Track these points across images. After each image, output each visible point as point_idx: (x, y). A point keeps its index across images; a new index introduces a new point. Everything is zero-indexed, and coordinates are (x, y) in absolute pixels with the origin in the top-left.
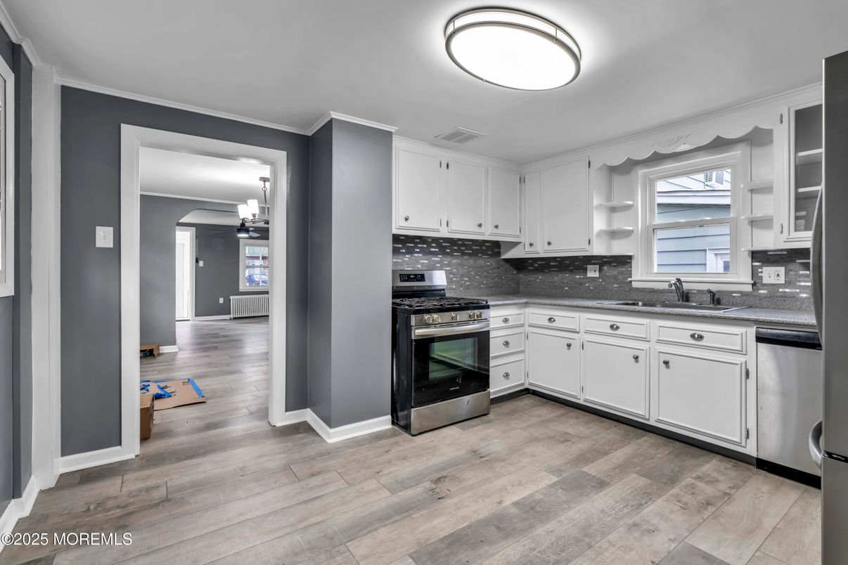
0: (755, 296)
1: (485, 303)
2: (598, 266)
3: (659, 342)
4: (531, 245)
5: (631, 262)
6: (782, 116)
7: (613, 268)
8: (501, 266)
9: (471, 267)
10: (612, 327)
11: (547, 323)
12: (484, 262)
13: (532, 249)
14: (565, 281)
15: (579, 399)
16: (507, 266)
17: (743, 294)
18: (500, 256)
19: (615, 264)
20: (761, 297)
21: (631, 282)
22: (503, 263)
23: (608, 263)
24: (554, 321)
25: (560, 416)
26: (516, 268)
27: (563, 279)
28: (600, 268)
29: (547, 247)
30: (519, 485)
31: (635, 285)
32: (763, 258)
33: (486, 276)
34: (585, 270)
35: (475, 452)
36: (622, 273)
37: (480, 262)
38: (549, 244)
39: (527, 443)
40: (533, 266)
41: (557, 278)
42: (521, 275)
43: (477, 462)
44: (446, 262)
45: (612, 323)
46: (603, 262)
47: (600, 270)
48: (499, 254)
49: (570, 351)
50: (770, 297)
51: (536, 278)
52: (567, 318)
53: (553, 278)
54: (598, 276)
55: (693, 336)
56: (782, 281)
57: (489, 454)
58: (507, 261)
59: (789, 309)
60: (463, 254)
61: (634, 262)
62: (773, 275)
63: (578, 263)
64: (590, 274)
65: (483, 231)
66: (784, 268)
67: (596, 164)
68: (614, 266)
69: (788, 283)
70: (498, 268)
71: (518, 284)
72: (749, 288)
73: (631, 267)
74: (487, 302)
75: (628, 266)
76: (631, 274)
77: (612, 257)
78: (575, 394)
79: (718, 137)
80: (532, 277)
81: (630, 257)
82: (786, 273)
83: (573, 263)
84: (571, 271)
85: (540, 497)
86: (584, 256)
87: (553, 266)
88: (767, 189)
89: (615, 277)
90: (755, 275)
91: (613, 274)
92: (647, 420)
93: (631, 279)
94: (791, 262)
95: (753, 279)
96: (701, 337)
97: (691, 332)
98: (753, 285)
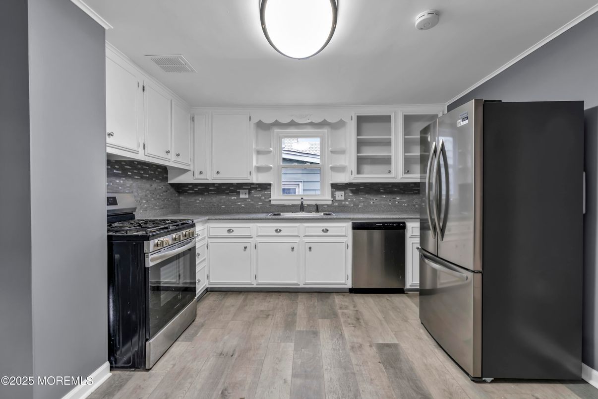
0: (333, 206)
1: (191, 222)
2: (247, 190)
3: (306, 236)
4: (201, 173)
5: (270, 188)
6: (352, 117)
7: (259, 192)
8: (168, 189)
9: (148, 190)
10: (276, 231)
11: (227, 234)
12: (157, 185)
13: (202, 176)
14: (223, 201)
15: (253, 285)
16: (172, 190)
17: (329, 205)
18: (167, 182)
19: (260, 189)
20: (336, 207)
21: (270, 201)
22: (169, 187)
23: (255, 188)
24: (233, 231)
25: (245, 300)
26: (177, 191)
27: (221, 199)
28: (249, 191)
29: (215, 176)
30: (280, 361)
31: (273, 202)
32: (336, 187)
33: (158, 199)
34: (239, 193)
35: (221, 354)
36: (264, 195)
37: (155, 186)
38: (218, 173)
39: (248, 329)
40: (193, 190)
41: (215, 199)
42: (181, 198)
43: (233, 361)
44: (128, 185)
45: (276, 228)
46: (251, 187)
47: (249, 193)
48: (166, 179)
49: (245, 252)
50: (339, 206)
51: (196, 200)
52: (241, 228)
53: (212, 199)
54: (248, 197)
55: (323, 231)
56: (343, 199)
57: (234, 351)
58: (172, 185)
59: (346, 212)
60: (142, 178)
61: (272, 188)
62: (340, 195)
63: (233, 188)
64: (242, 196)
65: (169, 158)
66: (343, 192)
67: (255, 120)
68: (259, 190)
69: (346, 200)
70: (167, 191)
71: (179, 204)
72: (330, 203)
73: (270, 191)
74: (193, 222)
75: (269, 190)
76: (271, 195)
77: (257, 184)
78: (250, 282)
79: (325, 120)
80: (192, 199)
81: (270, 185)
82: (345, 194)
83: (229, 188)
84: (227, 194)
85: (299, 362)
86: (237, 183)
87: (211, 190)
88: (343, 152)
89: (259, 198)
90: (333, 196)
91: (258, 196)
92: (299, 285)
93: (270, 199)
94: (347, 189)
95: (332, 198)
96: (327, 230)
97: (322, 228)
98: (332, 201)
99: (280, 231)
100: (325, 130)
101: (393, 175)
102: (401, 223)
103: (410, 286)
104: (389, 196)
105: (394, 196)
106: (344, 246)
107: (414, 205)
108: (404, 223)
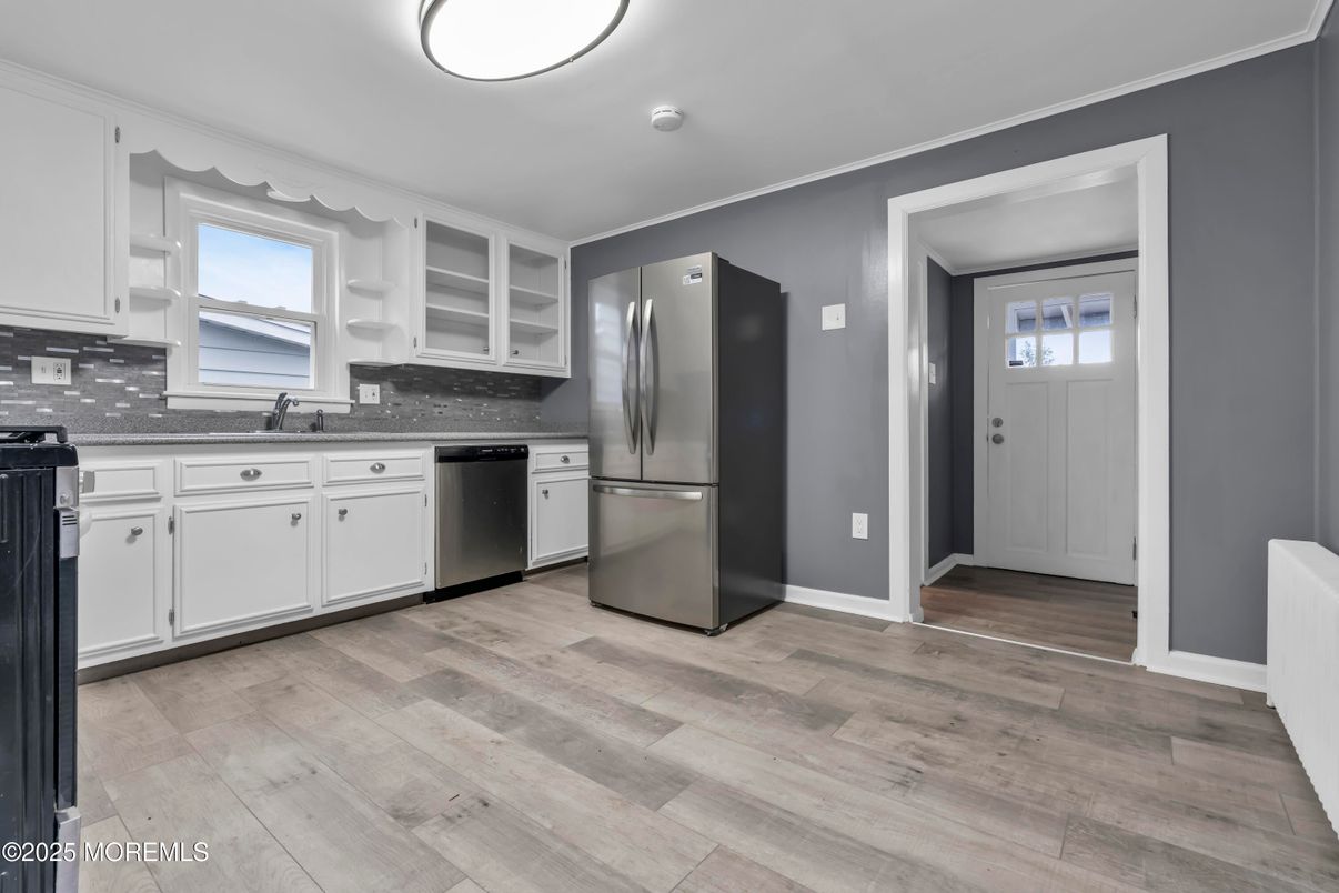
0: (353, 418)
2: (66, 361)
5: (164, 360)
6: (416, 221)
7: (116, 369)
10: (245, 473)
15: (162, 642)
17: (340, 417)
19: (120, 361)
20: (358, 419)
21: (165, 399)
28: (73, 365)
31: (172, 404)
32: (360, 373)
34: (25, 367)
36: (136, 381)
46: (80, 352)
47: (76, 371)
50: (366, 417)
54: (68, 383)
55: (373, 469)
56: (378, 402)
61: (171, 359)
62: (370, 394)
64: (41, 378)
66: (377, 387)
69: (383, 404)
72: (346, 410)
73: (165, 370)
75: (160, 366)
76: (165, 382)
78: (151, 636)
81: (162, 349)
82: (381, 390)
89: (120, 389)
90: (354, 394)
91: (117, 381)
92: (311, 610)
93: (165, 393)
94: (384, 380)
95: (351, 398)
96: (383, 467)
97: (372, 463)
98: (352, 405)
99: (258, 474)
100: (335, 234)
101: (492, 356)
102: (521, 446)
103: (534, 564)
104: (469, 400)
105: (477, 401)
106: (420, 499)
107: (512, 419)
108: (526, 447)
